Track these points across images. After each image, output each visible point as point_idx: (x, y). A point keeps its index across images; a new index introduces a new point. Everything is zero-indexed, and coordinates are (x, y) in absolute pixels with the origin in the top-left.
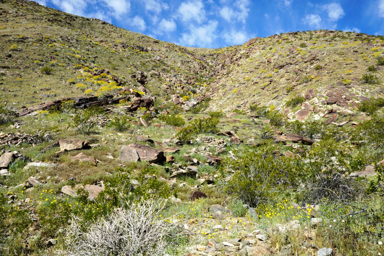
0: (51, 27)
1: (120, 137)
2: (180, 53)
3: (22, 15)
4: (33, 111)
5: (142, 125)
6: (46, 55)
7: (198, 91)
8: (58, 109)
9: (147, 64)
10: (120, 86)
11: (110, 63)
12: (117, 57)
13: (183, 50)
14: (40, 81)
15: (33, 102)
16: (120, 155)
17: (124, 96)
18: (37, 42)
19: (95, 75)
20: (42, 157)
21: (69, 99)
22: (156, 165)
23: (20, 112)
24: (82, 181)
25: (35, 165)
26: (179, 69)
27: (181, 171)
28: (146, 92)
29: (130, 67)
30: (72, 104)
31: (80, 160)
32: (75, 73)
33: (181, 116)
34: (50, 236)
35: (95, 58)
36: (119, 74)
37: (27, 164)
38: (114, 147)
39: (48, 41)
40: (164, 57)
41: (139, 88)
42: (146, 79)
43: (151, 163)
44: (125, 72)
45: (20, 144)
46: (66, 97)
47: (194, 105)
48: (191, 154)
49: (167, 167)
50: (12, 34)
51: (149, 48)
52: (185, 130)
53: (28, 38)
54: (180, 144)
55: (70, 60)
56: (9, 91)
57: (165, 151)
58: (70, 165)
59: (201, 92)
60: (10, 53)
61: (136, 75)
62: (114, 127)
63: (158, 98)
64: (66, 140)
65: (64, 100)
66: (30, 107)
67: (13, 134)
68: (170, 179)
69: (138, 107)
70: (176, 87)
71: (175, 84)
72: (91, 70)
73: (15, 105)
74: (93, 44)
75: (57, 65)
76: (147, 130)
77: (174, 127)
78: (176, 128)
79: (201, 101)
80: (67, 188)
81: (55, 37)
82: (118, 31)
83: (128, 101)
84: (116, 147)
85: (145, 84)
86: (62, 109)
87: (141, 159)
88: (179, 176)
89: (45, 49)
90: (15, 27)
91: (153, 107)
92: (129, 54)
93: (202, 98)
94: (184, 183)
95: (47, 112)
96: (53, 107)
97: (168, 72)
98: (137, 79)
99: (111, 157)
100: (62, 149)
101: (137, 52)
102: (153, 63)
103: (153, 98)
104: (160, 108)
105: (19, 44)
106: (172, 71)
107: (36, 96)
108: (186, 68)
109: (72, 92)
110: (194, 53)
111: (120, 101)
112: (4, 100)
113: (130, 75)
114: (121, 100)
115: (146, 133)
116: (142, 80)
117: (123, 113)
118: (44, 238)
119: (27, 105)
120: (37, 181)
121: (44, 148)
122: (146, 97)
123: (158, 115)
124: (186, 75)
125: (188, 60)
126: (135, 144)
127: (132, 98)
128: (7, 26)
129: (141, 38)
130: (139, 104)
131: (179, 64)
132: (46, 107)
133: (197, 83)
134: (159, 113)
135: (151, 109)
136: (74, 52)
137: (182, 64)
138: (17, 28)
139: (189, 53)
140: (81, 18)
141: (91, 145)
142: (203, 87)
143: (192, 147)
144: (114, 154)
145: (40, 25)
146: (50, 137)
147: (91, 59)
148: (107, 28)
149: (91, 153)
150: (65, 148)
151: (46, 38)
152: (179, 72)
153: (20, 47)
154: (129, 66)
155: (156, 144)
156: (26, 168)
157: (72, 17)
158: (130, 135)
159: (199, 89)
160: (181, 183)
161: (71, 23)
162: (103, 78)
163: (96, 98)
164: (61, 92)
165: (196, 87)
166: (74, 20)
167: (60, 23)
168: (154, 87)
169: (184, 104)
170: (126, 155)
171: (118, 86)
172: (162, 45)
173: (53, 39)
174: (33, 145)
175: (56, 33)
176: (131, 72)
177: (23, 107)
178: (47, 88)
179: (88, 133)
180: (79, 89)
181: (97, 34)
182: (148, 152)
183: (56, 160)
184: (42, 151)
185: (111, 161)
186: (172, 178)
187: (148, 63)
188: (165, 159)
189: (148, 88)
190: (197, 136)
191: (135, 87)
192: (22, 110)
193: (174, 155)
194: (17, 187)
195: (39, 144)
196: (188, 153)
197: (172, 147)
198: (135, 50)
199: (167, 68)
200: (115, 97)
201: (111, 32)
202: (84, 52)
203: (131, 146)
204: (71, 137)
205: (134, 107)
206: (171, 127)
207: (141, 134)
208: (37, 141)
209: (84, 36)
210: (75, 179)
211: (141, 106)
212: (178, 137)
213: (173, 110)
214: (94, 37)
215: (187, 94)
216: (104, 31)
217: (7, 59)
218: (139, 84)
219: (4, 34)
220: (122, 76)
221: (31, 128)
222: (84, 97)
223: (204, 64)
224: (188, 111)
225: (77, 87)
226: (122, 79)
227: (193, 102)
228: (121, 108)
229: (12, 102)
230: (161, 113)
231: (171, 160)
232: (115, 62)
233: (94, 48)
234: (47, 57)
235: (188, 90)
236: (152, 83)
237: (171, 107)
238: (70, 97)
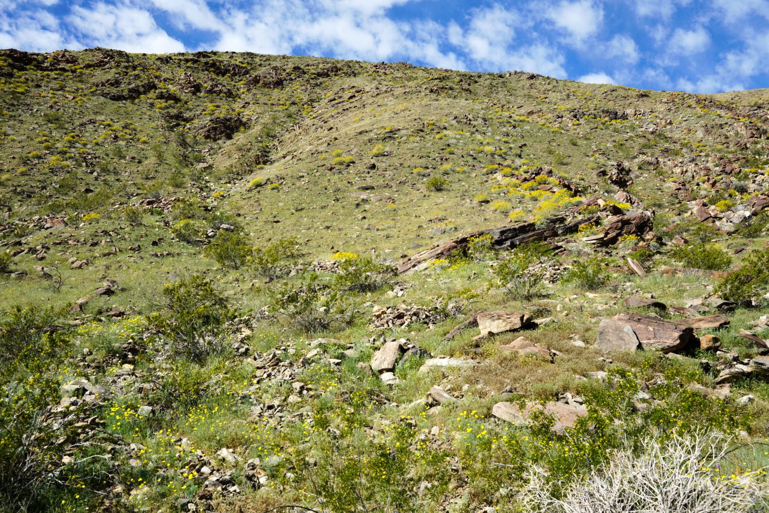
0: (437, 102)
1: (593, 301)
2: (699, 110)
3: (386, 92)
4: (419, 262)
5: (633, 273)
6: (433, 155)
7: (752, 186)
8: (465, 254)
9: (628, 144)
10: (576, 196)
11: (550, 152)
12: (565, 140)
13: (706, 103)
14: (425, 205)
15: (419, 246)
16: (598, 337)
17: (587, 216)
18: (416, 134)
19: (525, 180)
20: (448, 348)
21: (481, 234)
22: (679, 357)
23: (399, 264)
24: (528, 393)
25: (439, 364)
26: (701, 144)
27: (740, 367)
28: (632, 203)
29: (593, 156)
30: (488, 242)
31: (520, 351)
32: (487, 181)
33: (717, 246)
34: (485, 501)
35: (521, 147)
36: (572, 174)
37: (424, 363)
38: (584, 323)
39: (433, 130)
40: (663, 122)
41: (616, 196)
42: (628, 175)
43: (667, 353)
44: (584, 167)
45: (408, 325)
46: (476, 230)
47: (745, 218)
48: (759, 330)
49: (704, 361)
50: (374, 127)
51: (630, 111)
52: (736, 278)
53: (399, 130)
54: (728, 307)
55: (475, 159)
56: (378, 230)
57: (695, 326)
58: (502, 362)
59: (759, 188)
60: (373, 161)
61: (608, 170)
62: (576, 281)
63: (659, 212)
64: (489, 314)
65: (472, 236)
66: (414, 256)
67: (394, 308)
68: (714, 388)
69: (620, 234)
70: (698, 185)
71: (696, 178)
72: (516, 173)
73: (389, 254)
74: (515, 121)
75: (454, 171)
76: (647, 282)
77: (708, 271)
78: (712, 274)
79: (761, 207)
80: (503, 407)
81: (444, 121)
82: (560, 88)
83: (597, 226)
84: (588, 322)
85: (627, 186)
86: (471, 253)
87: (644, 346)
88: (736, 380)
89: (429, 145)
90: (377, 114)
91: (651, 233)
92: (588, 130)
93: (765, 201)
94: (751, 396)
95: (444, 262)
96: (454, 252)
97: (676, 155)
98: (611, 178)
99: (580, 343)
100: (484, 332)
101: (604, 124)
102: (641, 141)
103: (649, 213)
104: (667, 234)
105: (386, 144)
106: (684, 150)
107: (422, 233)
108: (718, 140)
109: (485, 219)
110: (733, 103)
111: (581, 227)
112: (371, 247)
113: (595, 172)
114: (583, 225)
115: (645, 289)
116: (621, 178)
117: (589, 252)
118: (474, 504)
119: (409, 253)
120: (446, 395)
121: (451, 332)
122: (634, 212)
123: (664, 247)
124: (719, 155)
125: (719, 123)
126: (628, 313)
127: (605, 218)
128: (364, 115)
129: (609, 92)
130: (621, 228)
131: (700, 134)
132: (442, 253)
133: (746, 169)
134: (665, 245)
135: (648, 237)
136: (482, 143)
137: (707, 132)
138: (380, 115)
139: (721, 107)
140: (488, 76)
141: (537, 321)
142: (763, 177)
143: (759, 314)
144: (584, 336)
145: (417, 103)
146: (458, 309)
147: (514, 151)
148: (538, 86)
149: (538, 336)
150: (489, 330)
151: (429, 125)
152: (701, 152)
153: (387, 149)
154: (591, 153)
155: (671, 312)
156: (423, 369)
157: (472, 76)
158: (614, 296)
159: (754, 181)
160: (743, 395)
161: (471, 88)
162: (540, 184)
163: (533, 225)
164: (464, 221)
165: (746, 177)
166: (476, 82)
167: (450, 92)
168: (648, 190)
169: (721, 218)
170: (611, 337)
171: (573, 197)
172: (658, 99)
173: (442, 124)
174: (431, 325)
175: (447, 111)
176: (595, 165)
177: (402, 257)
178: (440, 216)
179: (528, 298)
180: (498, 211)
181: (520, 101)
182: (659, 330)
183: (475, 353)
184: (448, 336)
185: (580, 352)
186: (718, 383)
187: (630, 142)
188: (697, 343)
189: (635, 195)
190: (765, 288)
191: (606, 194)
192: (401, 261)
193: (719, 334)
194: (413, 404)
195: (442, 323)
196: (750, 329)
197: (710, 316)
198: (598, 119)
199: (672, 147)
200: (569, 220)
201: (548, 91)
202: (499, 140)
203: (620, 320)
204: (497, 307)
205: (609, 236)
206: (701, 273)
207: (634, 291)
208: (435, 318)
209: (497, 110)
210: (515, 389)
211: (625, 233)
212: (720, 293)
213: (697, 233)
214: (516, 107)
215: (726, 195)
216: (534, 92)
217: (369, 173)
218: (616, 188)
219: (360, 130)
220: (578, 176)
221: (422, 293)
222: (509, 226)
223: (759, 125)
224: (734, 233)
225: (493, 208)
226: (578, 181)
227: (742, 212)
228: (583, 241)
229: (383, 250)
230: (670, 243)
231: (711, 344)
232: (562, 149)
233: (518, 129)
234: (434, 159)
235: (728, 186)
236: (642, 182)
237: (692, 228)
238: (483, 229)
